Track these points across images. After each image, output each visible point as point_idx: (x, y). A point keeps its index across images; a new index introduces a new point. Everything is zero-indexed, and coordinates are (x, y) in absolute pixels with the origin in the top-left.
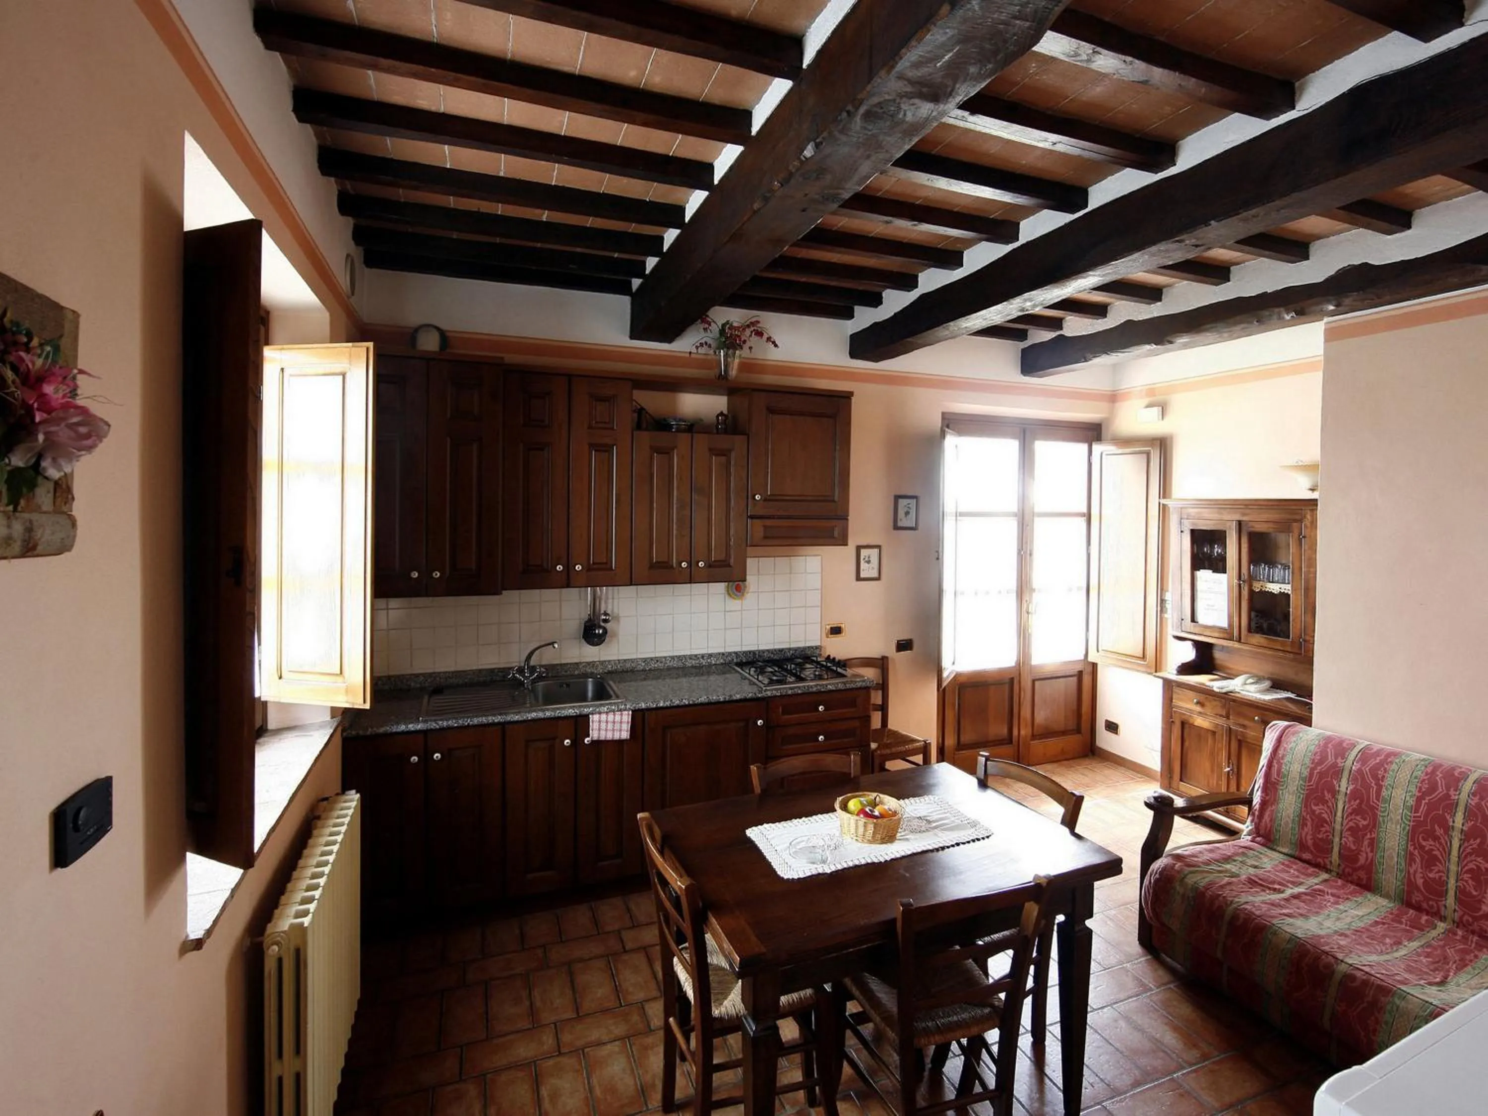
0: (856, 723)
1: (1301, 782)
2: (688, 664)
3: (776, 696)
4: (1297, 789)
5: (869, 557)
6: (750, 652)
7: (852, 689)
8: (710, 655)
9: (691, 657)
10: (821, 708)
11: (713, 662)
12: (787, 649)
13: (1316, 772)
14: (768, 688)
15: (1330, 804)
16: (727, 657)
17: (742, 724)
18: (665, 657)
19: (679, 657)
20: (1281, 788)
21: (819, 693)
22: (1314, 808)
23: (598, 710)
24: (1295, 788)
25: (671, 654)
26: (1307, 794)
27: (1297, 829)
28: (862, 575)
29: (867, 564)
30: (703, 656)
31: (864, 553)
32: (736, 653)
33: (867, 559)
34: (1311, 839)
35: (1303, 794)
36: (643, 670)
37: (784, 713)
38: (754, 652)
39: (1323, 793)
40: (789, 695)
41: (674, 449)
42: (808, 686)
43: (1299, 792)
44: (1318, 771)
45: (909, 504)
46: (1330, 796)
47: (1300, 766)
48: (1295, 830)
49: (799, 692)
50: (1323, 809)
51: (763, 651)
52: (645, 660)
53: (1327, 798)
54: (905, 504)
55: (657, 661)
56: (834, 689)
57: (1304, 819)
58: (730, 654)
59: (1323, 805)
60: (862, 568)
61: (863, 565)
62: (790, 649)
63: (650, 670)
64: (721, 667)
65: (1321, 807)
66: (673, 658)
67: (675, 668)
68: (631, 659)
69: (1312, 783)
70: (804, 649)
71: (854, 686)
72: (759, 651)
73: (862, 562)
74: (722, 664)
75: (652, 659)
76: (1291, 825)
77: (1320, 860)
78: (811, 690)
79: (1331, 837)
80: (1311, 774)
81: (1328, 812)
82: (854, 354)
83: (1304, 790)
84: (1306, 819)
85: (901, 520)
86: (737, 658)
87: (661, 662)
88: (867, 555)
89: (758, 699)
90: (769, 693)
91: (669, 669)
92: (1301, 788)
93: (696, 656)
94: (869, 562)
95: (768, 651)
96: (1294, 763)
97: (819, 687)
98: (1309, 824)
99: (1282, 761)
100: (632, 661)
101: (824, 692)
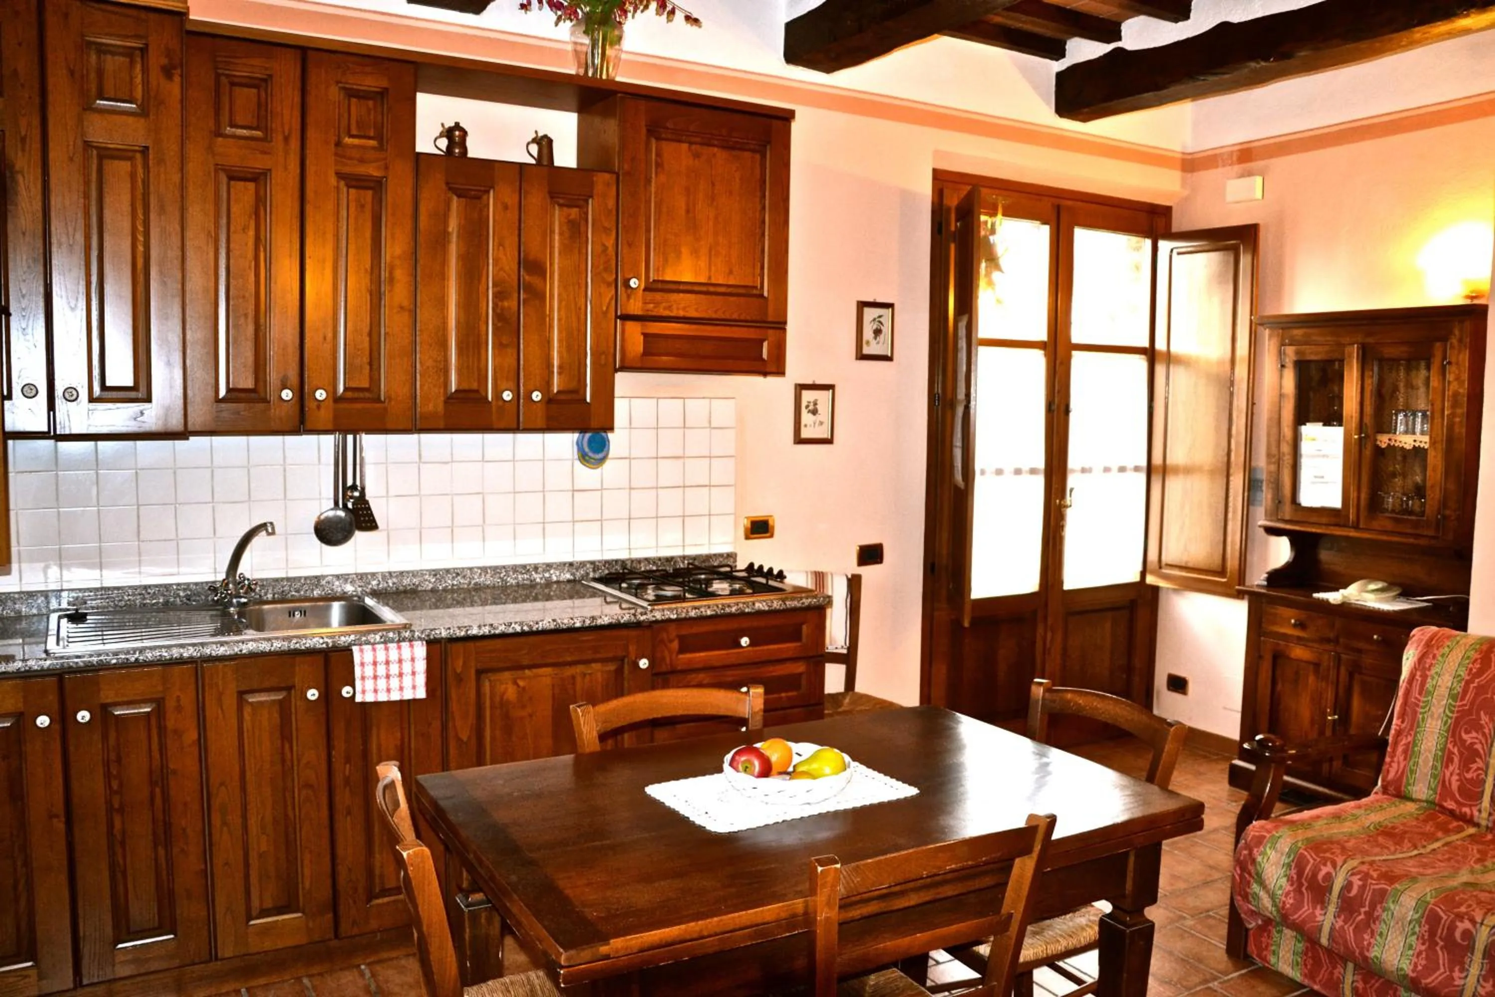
0: (800, 668)
1: (1450, 701)
2: (511, 581)
3: (670, 620)
4: (1444, 711)
5: (815, 404)
6: (616, 561)
7: (794, 610)
8: (549, 566)
9: (515, 569)
10: (745, 641)
11: (554, 578)
12: (680, 557)
13: (1472, 686)
14: (656, 607)
15: (1486, 731)
16: (577, 569)
17: (612, 667)
18: (471, 569)
19: (496, 570)
20: (1423, 710)
21: (742, 615)
22: (1465, 736)
23: (364, 639)
24: (1442, 710)
25: (481, 564)
26: (1457, 718)
27: (1439, 768)
28: (805, 434)
29: (810, 415)
30: (536, 568)
31: (808, 396)
32: (592, 563)
33: (811, 407)
34: (1457, 780)
35: (1451, 718)
36: (433, 591)
37: (682, 650)
38: (623, 563)
39: (1478, 715)
40: (691, 619)
41: (488, 192)
42: (723, 605)
43: (1447, 716)
44: (1475, 685)
45: (880, 317)
46: (1487, 720)
47: (1451, 678)
48: (1436, 769)
49: (709, 613)
50: (1477, 738)
51: (639, 561)
52: (435, 573)
53: (1483, 722)
54: (876, 316)
55: (458, 574)
56: (767, 608)
57: (1451, 753)
58: (583, 564)
59: (1477, 732)
60: (803, 422)
61: (806, 417)
62: (684, 558)
63: (445, 590)
64: (568, 587)
65: (1474, 734)
66: (484, 570)
67: (488, 587)
68: (412, 572)
69: (1464, 702)
70: (709, 557)
71: (799, 605)
72: (632, 561)
73: (804, 411)
74: (569, 581)
75: (448, 571)
76: (1431, 764)
77: (1466, 810)
78: (728, 610)
79: (1483, 776)
80: (1465, 691)
81: (1484, 741)
82: (792, 56)
83: (1452, 712)
84: (1453, 753)
85: (868, 343)
86: (594, 571)
87: (464, 577)
88: (812, 400)
89: (638, 625)
90: (658, 616)
91: (478, 588)
92: (1449, 709)
93: (524, 567)
94: (814, 412)
95: (647, 560)
96: (1444, 675)
97: (741, 605)
98: (1456, 760)
99: (1428, 673)
100: (414, 574)
101: (748, 613)
